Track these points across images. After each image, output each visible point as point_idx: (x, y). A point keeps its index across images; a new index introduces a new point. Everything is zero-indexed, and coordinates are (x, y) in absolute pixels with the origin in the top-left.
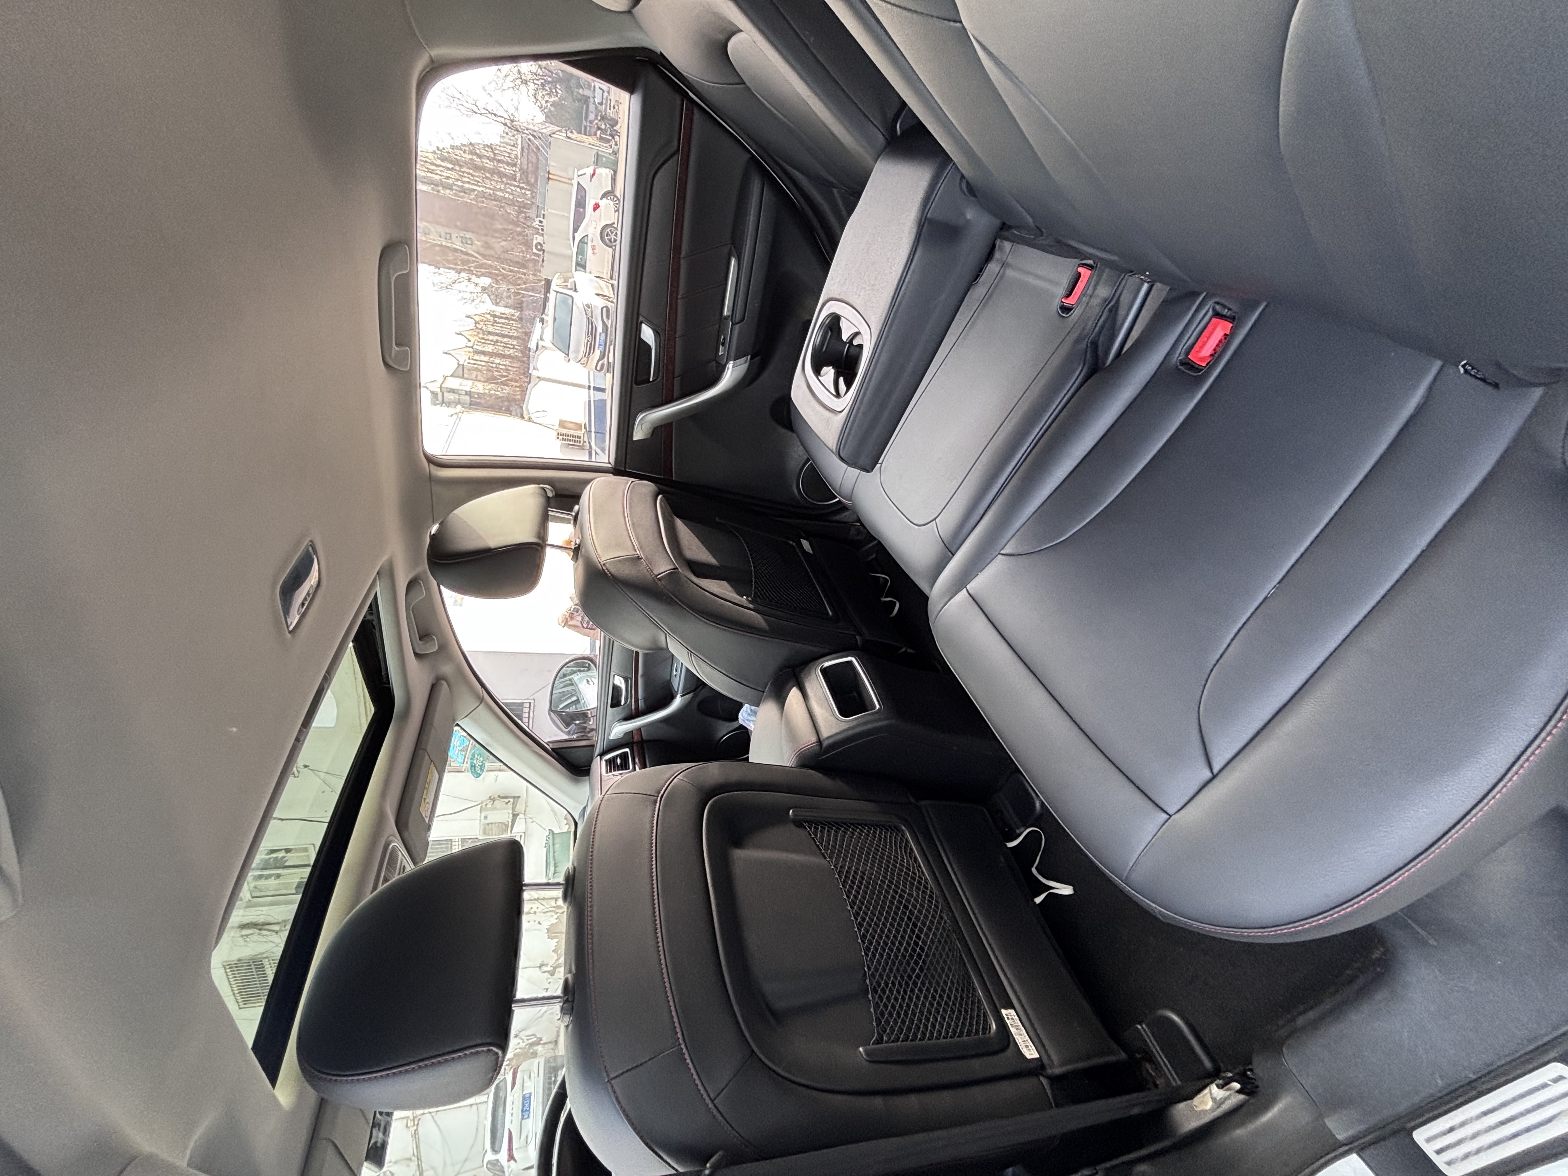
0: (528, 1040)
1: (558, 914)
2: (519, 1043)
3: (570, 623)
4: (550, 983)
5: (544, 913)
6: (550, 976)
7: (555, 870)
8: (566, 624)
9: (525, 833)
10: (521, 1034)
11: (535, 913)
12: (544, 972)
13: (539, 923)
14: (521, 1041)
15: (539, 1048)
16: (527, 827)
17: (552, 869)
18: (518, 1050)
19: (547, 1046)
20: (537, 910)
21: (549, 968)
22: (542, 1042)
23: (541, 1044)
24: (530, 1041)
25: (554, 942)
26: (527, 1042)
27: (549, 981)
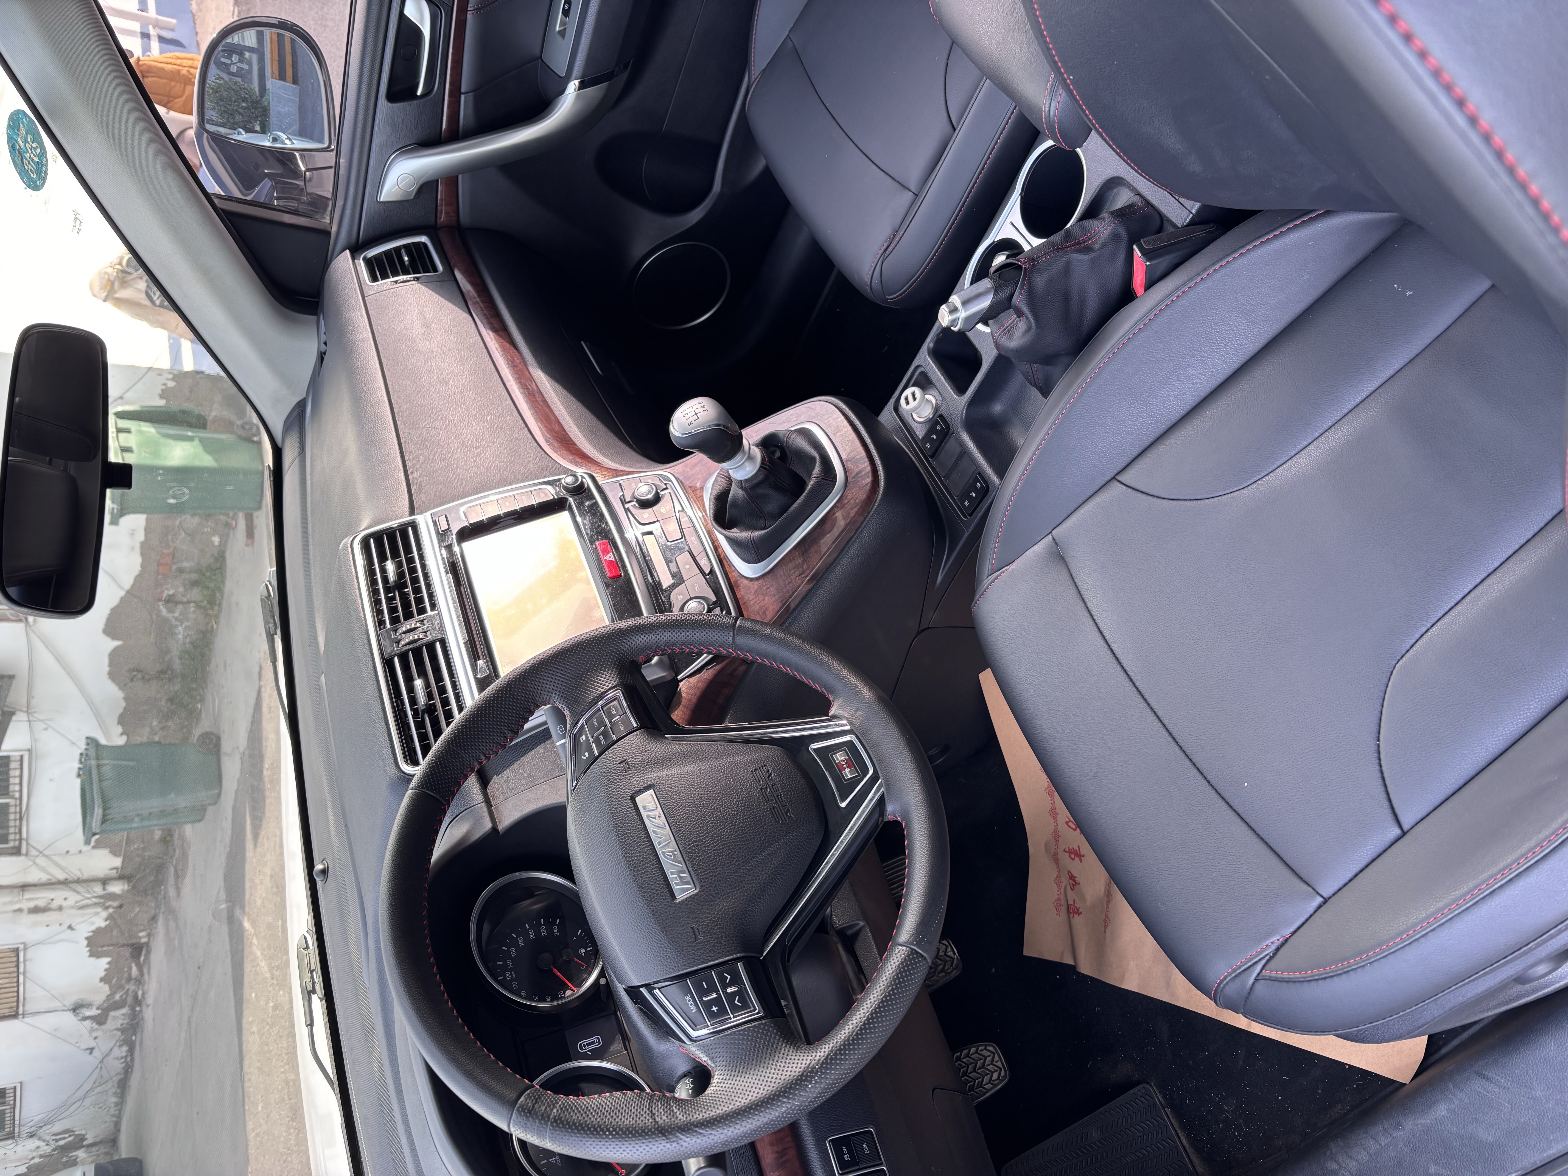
0: (57, 1141)
1: (111, 910)
2: (38, 1148)
3: (117, 295)
4: (96, 1038)
5: (81, 908)
6: (95, 1026)
7: (104, 816)
8: (110, 296)
9: (29, 750)
10: (41, 1132)
11: (60, 908)
12: (85, 1019)
13: (70, 927)
14: (42, 1144)
15: (81, 1154)
16: (34, 739)
17: (98, 812)
18: (37, 1160)
19: (94, 1149)
20: (64, 904)
21: (93, 1012)
22: (85, 1143)
23: (83, 1146)
24: (62, 1143)
25: (103, 963)
26: (53, 1145)
27: (94, 1034)
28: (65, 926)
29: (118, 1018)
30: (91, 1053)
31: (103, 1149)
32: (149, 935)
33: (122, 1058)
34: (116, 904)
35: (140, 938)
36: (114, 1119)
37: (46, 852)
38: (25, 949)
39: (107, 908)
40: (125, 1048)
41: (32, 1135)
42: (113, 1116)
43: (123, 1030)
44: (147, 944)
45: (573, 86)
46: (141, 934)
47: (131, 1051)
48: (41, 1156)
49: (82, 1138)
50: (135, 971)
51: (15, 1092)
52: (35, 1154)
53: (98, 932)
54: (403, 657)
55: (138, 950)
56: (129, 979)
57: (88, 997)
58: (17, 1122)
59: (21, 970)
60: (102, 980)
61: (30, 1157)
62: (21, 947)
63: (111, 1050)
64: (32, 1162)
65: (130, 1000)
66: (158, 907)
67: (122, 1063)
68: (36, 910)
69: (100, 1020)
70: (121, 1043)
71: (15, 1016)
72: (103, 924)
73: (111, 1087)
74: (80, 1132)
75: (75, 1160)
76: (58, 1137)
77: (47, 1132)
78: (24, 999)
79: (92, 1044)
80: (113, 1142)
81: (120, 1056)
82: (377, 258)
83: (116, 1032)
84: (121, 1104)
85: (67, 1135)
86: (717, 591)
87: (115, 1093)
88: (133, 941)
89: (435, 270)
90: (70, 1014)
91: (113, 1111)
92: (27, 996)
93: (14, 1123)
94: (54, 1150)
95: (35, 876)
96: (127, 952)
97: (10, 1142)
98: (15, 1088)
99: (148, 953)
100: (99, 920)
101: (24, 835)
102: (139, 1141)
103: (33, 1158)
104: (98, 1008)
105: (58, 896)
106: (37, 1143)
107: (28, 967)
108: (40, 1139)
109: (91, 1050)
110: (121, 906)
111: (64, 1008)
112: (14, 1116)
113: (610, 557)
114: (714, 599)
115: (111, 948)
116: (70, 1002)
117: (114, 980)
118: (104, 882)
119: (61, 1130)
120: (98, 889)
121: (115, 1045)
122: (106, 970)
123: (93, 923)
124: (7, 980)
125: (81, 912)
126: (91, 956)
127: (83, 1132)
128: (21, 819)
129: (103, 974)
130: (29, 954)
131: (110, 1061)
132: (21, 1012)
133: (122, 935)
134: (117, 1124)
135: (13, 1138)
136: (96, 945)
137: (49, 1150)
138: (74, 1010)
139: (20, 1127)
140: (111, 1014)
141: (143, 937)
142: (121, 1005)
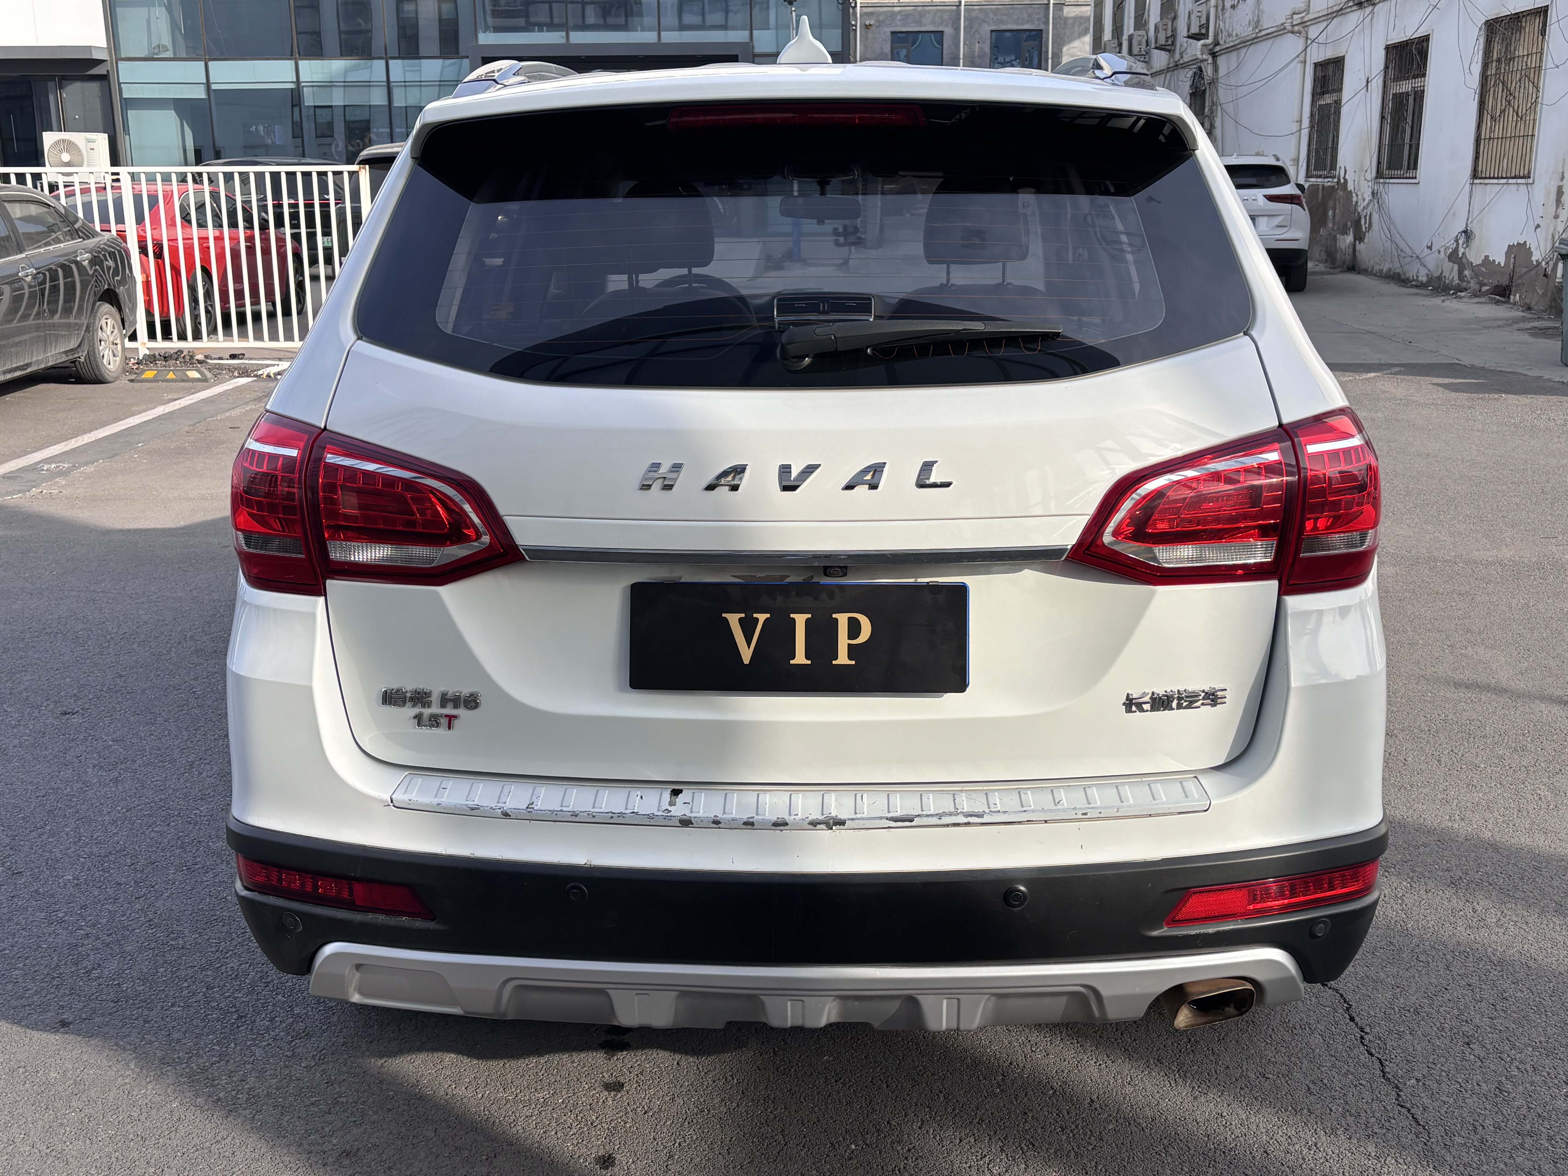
28: (1539, 221)
29: (1451, 273)
30: (1428, 247)
31: (1348, 258)
32: (1515, 304)
33: (1417, 277)
34: (1549, 271)
35: (1515, 295)
36: (1370, 269)
38: (1527, 184)
39: (1547, 260)
40: (1425, 279)
41: (1374, 194)
42: (1373, 268)
43: (1439, 278)
44: (1508, 302)
46: (1518, 297)
47: (1422, 286)
48: (1357, 202)
49: (1362, 240)
50: (1485, 288)
51: (1412, 178)
52: (1360, 197)
53: (1529, 253)
55: (1503, 292)
56: (1480, 285)
57: (1475, 243)
58: (1388, 181)
59: (1511, 181)
60: (1487, 257)
61: (1359, 193)
62: (1530, 181)
63: (1425, 266)
64: (1354, 195)
65: (1464, 285)
67: (1413, 276)
68: (1560, 192)
69: (1453, 257)
70: (1430, 276)
71: (1475, 175)
72: (1534, 259)
73: (1396, 267)
74: (1366, 237)
75: (1346, 233)
76: (1368, 218)
77: (1373, 208)
78: (1486, 184)
79: (1434, 248)
81: (1420, 275)
83: (1440, 271)
84: (1381, 275)
85: (1367, 226)
87: (1390, 270)
88: (1513, 289)
90: (1463, 228)
91: (1377, 269)
92: (1488, 186)
93: (1388, 178)
94: (1359, 213)
96: (1505, 281)
97: (1374, 174)
98: (1415, 178)
99: (1498, 303)
100: (1538, 255)
103: (1357, 196)
104: (1464, 254)
106: (1368, 197)
107: (1512, 186)
108: (1370, 201)
109: (1430, 248)
110: (1545, 275)
111: (1469, 221)
112: (1391, 178)
115: (1511, 267)
116: (1474, 227)
117: (1483, 269)
119: (1372, 221)
121: (1429, 270)
122: (1494, 261)
123: (1537, 248)
124: (1505, 167)
125: (1550, 236)
126: (1509, 245)
127: (1366, 241)
129: (1491, 259)
130: (1523, 188)
131: (1416, 265)
132: (1476, 181)
133: (1521, 277)
134: (1365, 272)
135: (1377, 178)
136: (1518, 251)
137: (1360, 209)
138: (1465, 232)
139: (1385, 183)
140: (1456, 267)
141: (1516, 298)
142: (1461, 276)
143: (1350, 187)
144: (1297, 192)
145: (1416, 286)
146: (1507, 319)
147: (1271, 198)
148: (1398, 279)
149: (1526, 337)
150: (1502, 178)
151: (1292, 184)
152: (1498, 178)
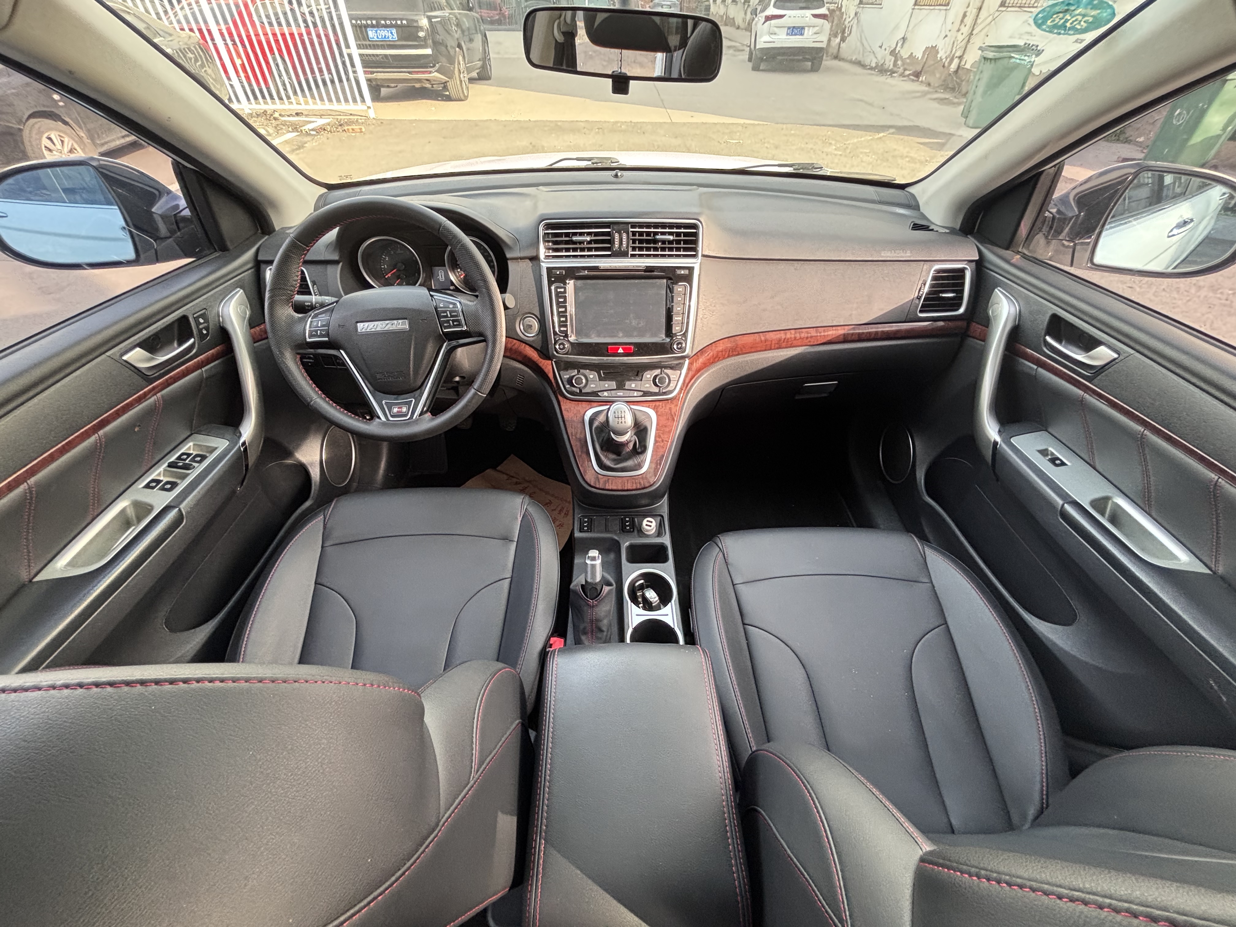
1: (944, 60)
4: (885, 49)
5: (954, 43)
6: (891, 49)
7: (990, 59)
11: (959, 31)
12: (897, 44)
13: (946, 36)
18: (844, 17)
20: (960, 33)
21: (898, 49)
24: (847, 30)
25: (920, 55)
26: (848, 25)
28: (948, 33)
29: (889, 63)
30: (880, 47)
31: (835, 51)
32: (922, 82)
33: (871, 64)
34: (946, 64)
36: (846, 58)
37: (993, 22)
38: (946, 10)
39: (946, 58)
40: (873, 65)
41: (856, 14)
43: (883, 64)
44: (918, 80)
45: (998, 439)
47: (872, 69)
48: (845, 19)
49: (844, 41)
50: (907, 73)
51: (879, 5)
53: (937, 52)
54: (608, 234)
55: (917, 75)
56: (905, 70)
57: (907, 46)
58: (865, 6)
59: (936, 7)
62: (948, 8)
63: (876, 58)
64: (845, 14)
65: (895, 69)
66: (934, 88)
67: (868, 64)
68: (965, 15)
69: (893, 53)
70: (877, 63)
71: (916, 3)
72: (939, 56)
73: (861, 57)
74: (847, 39)
75: (837, 37)
76: (850, 28)
77: (854, 22)
79: (883, 48)
80: (836, 57)
81: (872, 62)
82: (963, 277)
83: (884, 61)
84: (851, 62)
85: (849, 33)
86: (587, 394)
87: (856, 59)
88: (923, 73)
89: (921, 311)
90: (902, 36)
91: (849, 58)
92: (922, 10)
93: (865, 4)
95: (983, 14)
96: (919, 68)
97: (858, 2)
98: (881, 5)
99: (913, 81)
100: (941, 54)
101: (1009, 9)
102: (829, 69)
104: (899, 51)
105: (965, 30)
106: (852, 15)
107: (936, 11)
108: (853, 18)
110: (944, 66)
111: (907, 32)
112: (867, 4)
113: (621, 351)
114: (583, 391)
115: (925, 60)
116: (908, 35)
117: (909, 61)
118: (961, 58)
119: (852, 30)
120: (958, 54)
121: (878, 60)
123: (942, 49)
125: (952, 43)
126: (927, 48)
127: (847, 41)
128: (1020, 7)
129: (914, 55)
130: (943, 12)
131: (872, 56)
132: (916, 7)
133: (929, 67)
134: (843, 60)
135: (859, 4)
136: (932, 51)
137: (846, 23)
138: (903, 38)
139: (863, 7)
140: (893, 59)
141: (923, 78)
142: (895, 64)
143: (843, 10)
144: (827, 12)
145: (869, 69)
146: (922, 92)
147: (815, 16)
148: (859, 64)
149: (935, 105)
150: (931, 5)
151: (825, 8)
152: (929, 5)
